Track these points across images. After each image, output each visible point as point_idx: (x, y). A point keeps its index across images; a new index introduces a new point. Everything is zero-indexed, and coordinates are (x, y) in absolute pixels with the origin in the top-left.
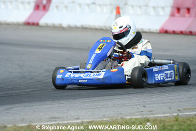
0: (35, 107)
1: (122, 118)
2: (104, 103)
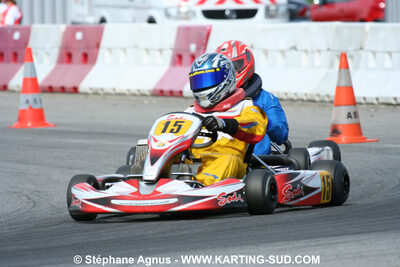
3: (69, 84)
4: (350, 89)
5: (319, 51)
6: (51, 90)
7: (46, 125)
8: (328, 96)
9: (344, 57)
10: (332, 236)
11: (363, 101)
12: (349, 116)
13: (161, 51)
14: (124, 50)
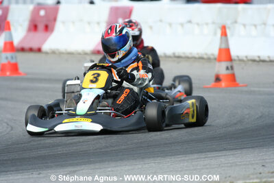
3: (35, 46)
4: (228, 50)
5: (207, 24)
6: (23, 50)
7: (19, 74)
8: (213, 55)
9: (224, 29)
10: (216, 151)
11: (236, 58)
12: (227, 68)
13: (98, 23)
14: (73, 22)
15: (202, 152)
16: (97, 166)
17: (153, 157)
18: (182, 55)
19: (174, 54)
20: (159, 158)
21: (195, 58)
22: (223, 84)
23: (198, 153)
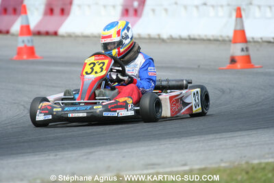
0: (125, 150)
1: (247, 163)
2: (223, 142)
3: (51, 30)
4: (243, 32)
5: (222, 6)
6: (39, 33)
7: (36, 57)
8: (228, 37)
9: (239, 11)
11: (251, 40)
12: (242, 50)
13: (114, 7)
14: (89, 6)
15: (217, 133)
16: (113, 147)
17: (170, 138)
18: (197, 37)
19: (189, 36)
20: (175, 139)
21: (209, 40)
22: (239, 65)
23: (213, 133)
